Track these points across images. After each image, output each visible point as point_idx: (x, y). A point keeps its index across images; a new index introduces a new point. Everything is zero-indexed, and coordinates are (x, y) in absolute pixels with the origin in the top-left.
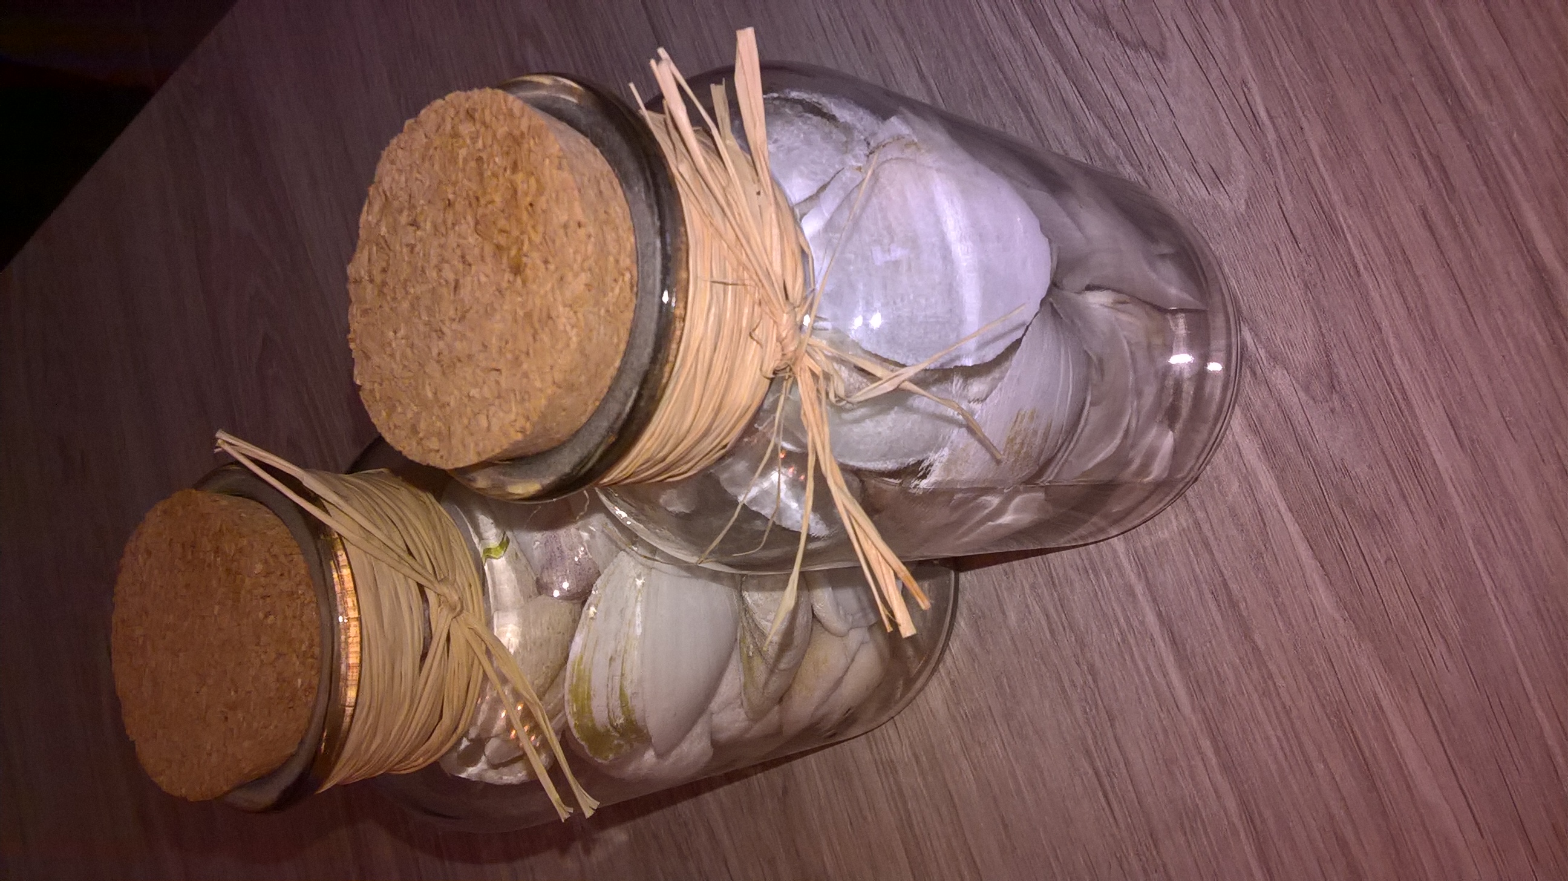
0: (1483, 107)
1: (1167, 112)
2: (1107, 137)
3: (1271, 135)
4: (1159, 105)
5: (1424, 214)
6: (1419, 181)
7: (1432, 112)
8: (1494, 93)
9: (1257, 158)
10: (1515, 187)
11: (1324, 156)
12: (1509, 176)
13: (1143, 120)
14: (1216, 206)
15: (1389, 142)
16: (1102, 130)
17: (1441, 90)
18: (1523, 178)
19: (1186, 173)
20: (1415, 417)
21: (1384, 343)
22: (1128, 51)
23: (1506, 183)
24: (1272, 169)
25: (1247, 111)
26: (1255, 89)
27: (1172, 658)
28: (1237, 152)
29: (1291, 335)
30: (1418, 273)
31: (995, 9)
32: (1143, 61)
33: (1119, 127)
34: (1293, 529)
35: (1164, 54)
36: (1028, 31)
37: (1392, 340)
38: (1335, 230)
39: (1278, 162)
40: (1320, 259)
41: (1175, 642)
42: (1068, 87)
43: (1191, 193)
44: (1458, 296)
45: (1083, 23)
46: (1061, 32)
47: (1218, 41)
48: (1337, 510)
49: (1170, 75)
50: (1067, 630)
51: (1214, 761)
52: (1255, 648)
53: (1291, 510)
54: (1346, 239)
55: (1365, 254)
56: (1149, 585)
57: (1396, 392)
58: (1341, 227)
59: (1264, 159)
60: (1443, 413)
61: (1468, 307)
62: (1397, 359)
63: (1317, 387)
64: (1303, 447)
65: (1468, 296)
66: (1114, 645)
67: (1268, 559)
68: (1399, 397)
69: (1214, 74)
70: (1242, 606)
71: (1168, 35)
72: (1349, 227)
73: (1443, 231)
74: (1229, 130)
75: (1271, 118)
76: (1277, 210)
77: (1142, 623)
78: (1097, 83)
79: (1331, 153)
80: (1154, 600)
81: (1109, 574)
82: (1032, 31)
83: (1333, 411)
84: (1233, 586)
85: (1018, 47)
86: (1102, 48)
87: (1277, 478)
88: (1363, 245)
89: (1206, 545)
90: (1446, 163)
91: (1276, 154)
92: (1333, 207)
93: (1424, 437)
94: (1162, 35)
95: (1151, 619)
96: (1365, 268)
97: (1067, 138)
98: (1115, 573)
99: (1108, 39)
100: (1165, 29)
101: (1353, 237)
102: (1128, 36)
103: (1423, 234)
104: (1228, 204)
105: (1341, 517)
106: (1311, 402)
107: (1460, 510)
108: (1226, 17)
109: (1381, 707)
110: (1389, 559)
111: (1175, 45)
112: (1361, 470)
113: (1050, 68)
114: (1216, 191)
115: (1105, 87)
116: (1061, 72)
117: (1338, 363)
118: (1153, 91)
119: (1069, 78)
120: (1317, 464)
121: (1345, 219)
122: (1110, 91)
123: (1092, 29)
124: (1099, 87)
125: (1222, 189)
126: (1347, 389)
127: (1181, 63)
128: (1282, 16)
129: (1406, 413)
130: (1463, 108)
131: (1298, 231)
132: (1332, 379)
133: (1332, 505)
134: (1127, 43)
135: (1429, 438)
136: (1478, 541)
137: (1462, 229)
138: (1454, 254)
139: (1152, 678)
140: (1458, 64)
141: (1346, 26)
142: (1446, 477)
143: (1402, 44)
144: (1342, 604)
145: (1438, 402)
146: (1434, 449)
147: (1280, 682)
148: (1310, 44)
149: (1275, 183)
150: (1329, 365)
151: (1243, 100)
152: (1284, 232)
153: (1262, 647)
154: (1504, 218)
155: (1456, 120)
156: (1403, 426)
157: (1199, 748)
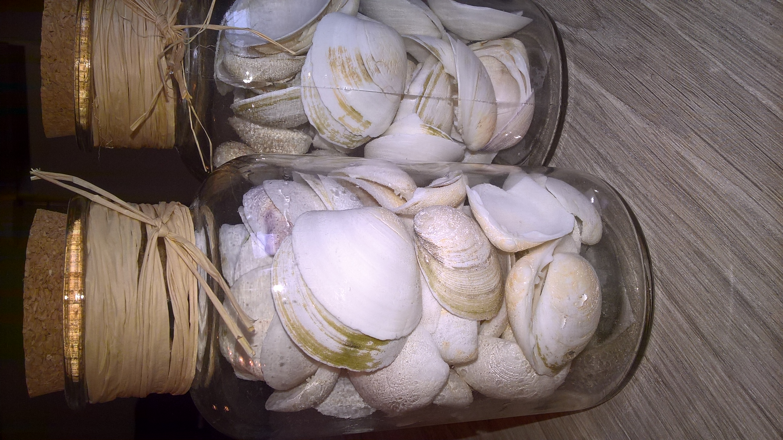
34: (612, 98)
53: (608, 91)
63: (594, 23)
64: (601, 56)
67: (609, 124)
70: (609, 157)
83: (603, 27)
84: (601, 151)
87: (597, 80)
89: (585, 139)
105: (626, 74)
106: (595, 32)
107: (668, 21)
110: (652, 75)
112: (624, 44)
126: (604, 11)
132: (597, 14)
133: (621, 72)
136: (682, 28)
142: (655, 11)
144: (644, 117)
150: (594, 9)
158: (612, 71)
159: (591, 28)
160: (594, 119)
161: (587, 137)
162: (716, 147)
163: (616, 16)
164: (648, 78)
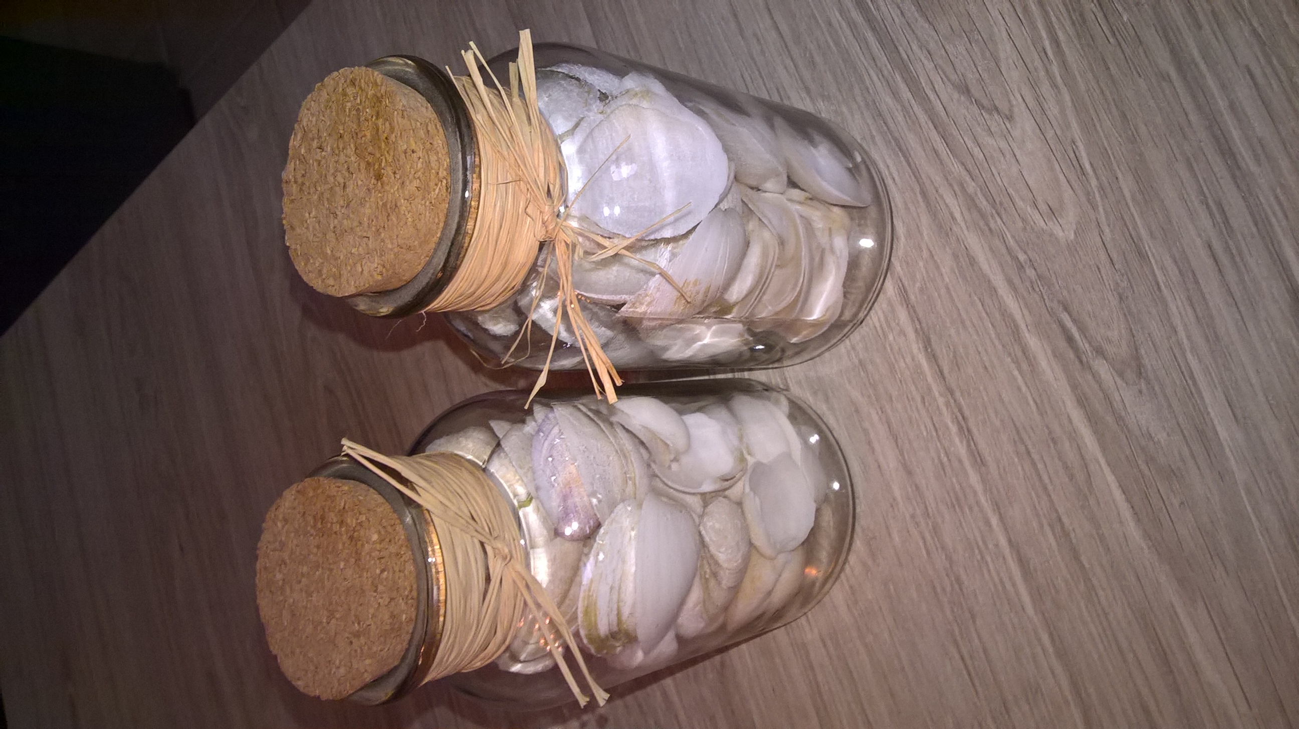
0: (1254, 168)
1: (1014, 161)
2: (968, 178)
3: (1094, 182)
4: (1008, 156)
5: (1210, 247)
6: (1205, 221)
7: (1216, 170)
8: (1262, 158)
9: (1083, 199)
10: (1278, 229)
11: (1134, 199)
12: (1273, 220)
13: (996, 167)
14: (1051, 235)
15: (1184, 192)
16: (964, 173)
17: (1223, 154)
18: (1284, 223)
19: (1029, 209)
20: (1202, 398)
21: (1180, 344)
22: (984, 114)
23: (1271, 225)
24: (1094, 208)
25: (1075, 162)
26: (1081, 147)
27: (1019, 573)
28: (1068, 193)
29: (1109, 334)
30: (1205, 291)
31: (880, 76)
32: (995, 122)
33: (977, 171)
34: (1111, 478)
35: (1011, 117)
36: (906, 94)
37: (1185, 341)
38: (1142, 255)
39: (1100, 204)
40: (1131, 278)
41: (1022, 562)
42: (938, 139)
43: (1032, 223)
44: (1235, 309)
45: (949, 90)
46: (932, 96)
47: (1053, 110)
48: (1143, 467)
49: (1016, 133)
50: (940, 550)
51: (1051, 650)
52: (1082, 566)
53: (1109, 465)
54: (1150, 262)
55: (1165, 275)
56: (1002, 518)
57: (1188, 378)
58: (1147, 255)
59: (1089, 200)
60: (1223, 397)
61: (1242, 316)
62: (1189, 356)
63: (1130, 375)
64: (1119, 419)
65: (1242, 309)
66: (976, 562)
67: (1092, 501)
68: (1190, 382)
69: (1050, 134)
70: (1072, 535)
71: (1014, 103)
72: (1153, 255)
73: (1224, 260)
74: (1061, 177)
75: (1094, 170)
76: (1098, 239)
77: (997, 546)
78: (959, 136)
79: (1139, 197)
80: (1006, 530)
81: (971, 509)
82: (909, 94)
83: (1140, 392)
84: (1065, 520)
85: (899, 107)
86: (964, 111)
87: (1098, 440)
88: (1163, 268)
89: (1045, 488)
90: (1226, 209)
91: (1097, 195)
92: (1141, 239)
93: (1208, 413)
94: (1009, 101)
95: (1003, 542)
96: (1166, 286)
97: (937, 178)
98: (976, 509)
99: (968, 104)
100: (1012, 98)
101: (1156, 261)
102: (985, 102)
103: (1210, 262)
104: (1061, 234)
105: (1146, 472)
106: (1124, 385)
107: (1235, 468)
108: (1059, 92)
109: (1175, 612)
110: (1182, 503)
111: (1020, 111)
112: (1161, 437)
113: (923, 124)
114: (1052, 223)
115: (966, 139)
116: (932, 127)
117: (1145, 356)
118: (1003, 145)
119: (939, 132)
120: (1129, 431)
121: (1149, 247)
122: (970, 144)
123: (956, 95)
124: (961, 140)
125: (1056, 222)
126: (1151, 375)
127: (1025, 125)
128: (1102, 92)
129: (1196, 396)
130: (1239, 168)
131: (1115, 256)
132: (1140, 369)
133: (1140, 462)
134: (983, 107)
135: (1212, 414)
136: (1249, 492)
137: (1238, 259)
138: (1231, 276)
139: (1004, 587)
140: (1235, 134)
141: (1152, 103)
142: (1225, 443)
143: (1193, 117)
144: (1147, 535)
145: (1219, 389)
146: (1216, 422)
147: (1101, 593)
148: (1124, 115)
149: (1097, 219)
150: (1137, 358)
151: (1072, 155)
152: (1103, 256)
153: (1087, 566)
154: (1270, 253)
155: (1234, 177)
156: (1193, 405)
157: (1039, 640)
158: (1128, 452)
159: (1121, 374)
160: (1072, 477)
161: (1050, 488)
162: (1223, 636)
163: (1165, 396)
164: (1176, 502)
